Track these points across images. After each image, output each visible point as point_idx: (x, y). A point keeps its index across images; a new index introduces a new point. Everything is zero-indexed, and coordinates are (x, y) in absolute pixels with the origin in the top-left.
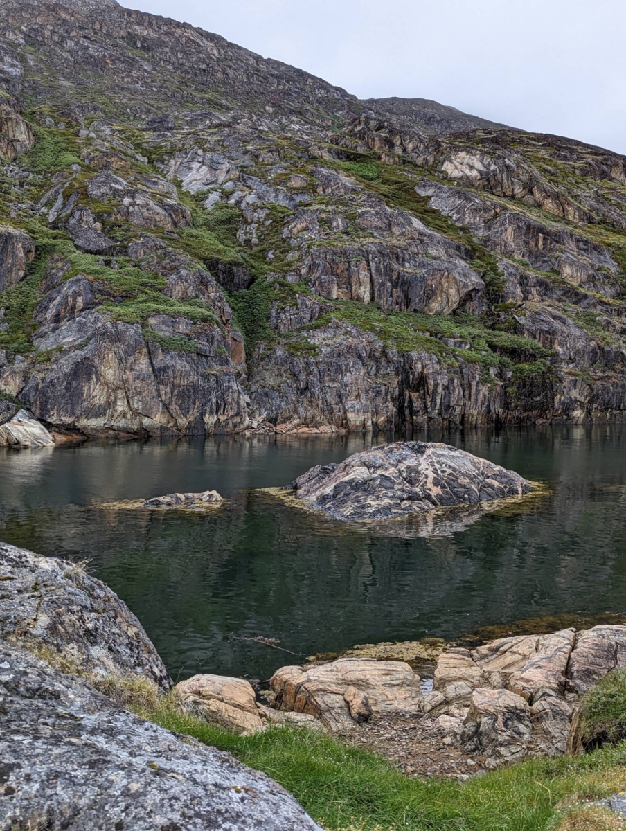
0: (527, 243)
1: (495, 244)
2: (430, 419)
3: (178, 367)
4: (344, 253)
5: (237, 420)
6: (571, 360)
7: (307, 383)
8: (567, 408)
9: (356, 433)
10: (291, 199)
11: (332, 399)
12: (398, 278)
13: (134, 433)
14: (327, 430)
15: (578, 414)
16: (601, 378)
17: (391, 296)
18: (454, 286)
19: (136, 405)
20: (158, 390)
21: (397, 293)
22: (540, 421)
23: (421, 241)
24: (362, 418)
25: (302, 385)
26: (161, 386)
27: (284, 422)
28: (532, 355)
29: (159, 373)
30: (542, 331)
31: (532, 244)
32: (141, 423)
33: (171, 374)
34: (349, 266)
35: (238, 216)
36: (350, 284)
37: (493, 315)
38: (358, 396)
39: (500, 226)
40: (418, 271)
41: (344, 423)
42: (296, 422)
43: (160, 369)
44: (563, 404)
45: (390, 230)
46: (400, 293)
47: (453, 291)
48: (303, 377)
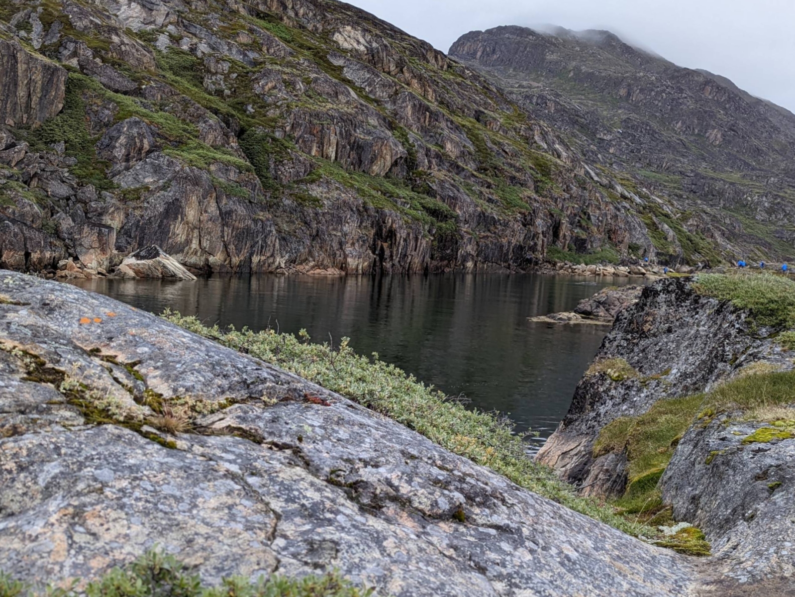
0: (419, 119)
1: (401, 118)
2: (393, 265)
3: (240, 212)
4: (317, 115)
5: (271, 260)
6: (466, 222)
7: (318, 231)
8: (464, 260)
9: (352, 275)
10: (245, 55)
11: (335, 246)
12: (354, 142)
13: (200, 269)
14: (332, 272)
15: (470, 264)
16: (484, 237)
17: (349, 157)
18: (389, 153)
19: (206, 244)
20: (223, 231)
21: (353, 155)
22: (447, 270)
23: (363, 110)
24: (356, 263)
25: (314, 233)
26: (225, 228)
27: (301, 264)
28: (446, 216)
29: (225, 216)
30: (449, 196)
31: (422, 120)
32: (207, 260)
33: (234, 217)
34: (323, 128)
35: (199, 64)
36: (322, 144)
37: (411, 179)
38: (353, 244)
39: (403, 102)
40: (367, 138)
41: (343, 267)
42: (312, 264)
43: (226, 213)
44: (462, 256)
45: (337, 97)
46: (355, 156)
47: (388, 157)
48: (314, 225)
